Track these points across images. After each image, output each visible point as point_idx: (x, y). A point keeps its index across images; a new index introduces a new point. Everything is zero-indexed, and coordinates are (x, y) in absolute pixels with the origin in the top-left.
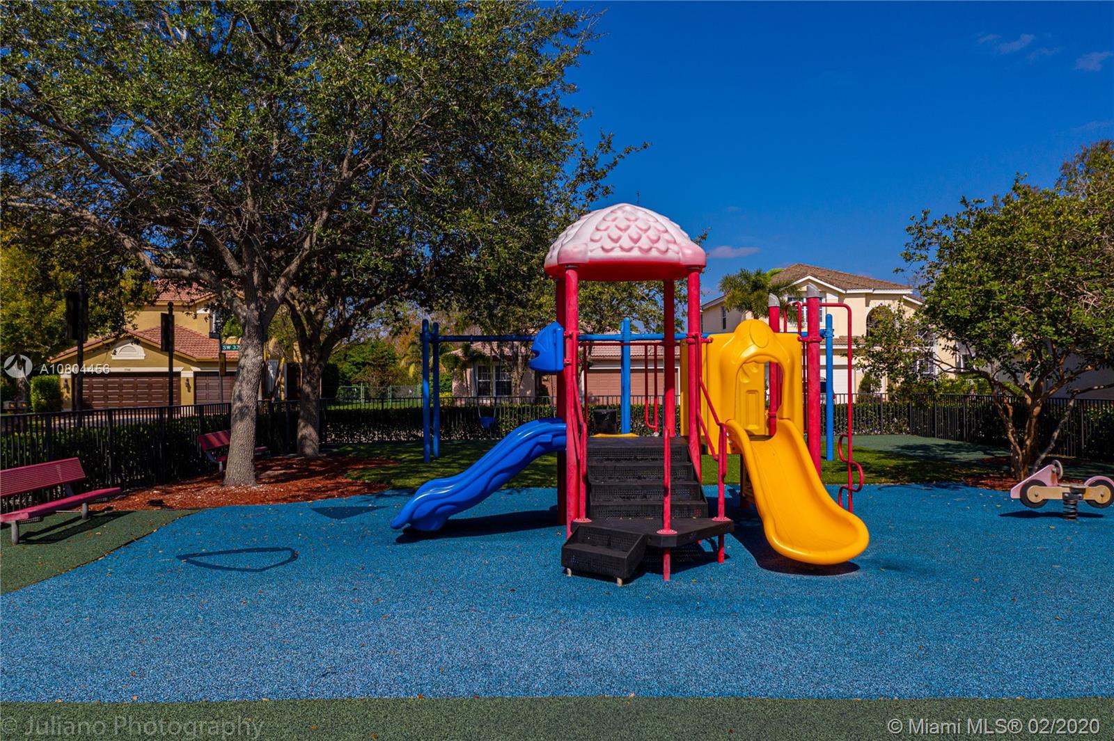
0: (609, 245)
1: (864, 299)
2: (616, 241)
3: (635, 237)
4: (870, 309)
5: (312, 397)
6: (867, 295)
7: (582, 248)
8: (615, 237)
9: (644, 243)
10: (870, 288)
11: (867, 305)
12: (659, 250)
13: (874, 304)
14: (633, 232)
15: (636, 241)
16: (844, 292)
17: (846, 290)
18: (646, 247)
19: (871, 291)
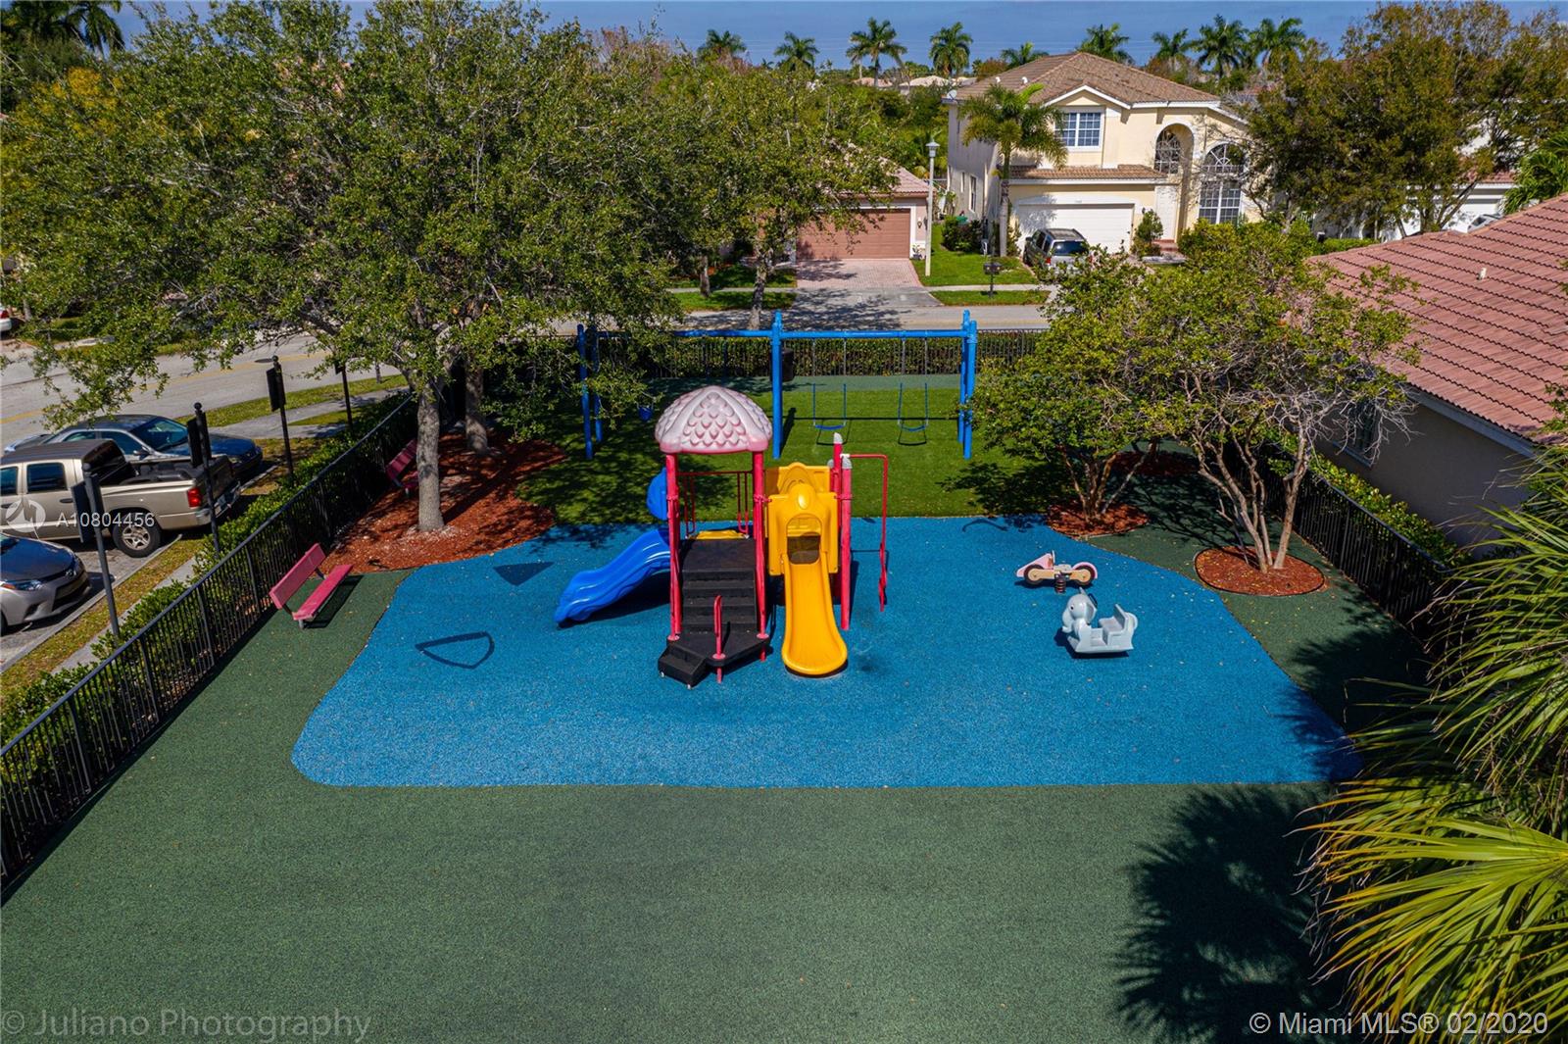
0: (696, 440)
1: (1155, 115)
2: (700, 437)
3: (714, 434)
4: (1161, 127)
5: (476, 395)
6: (1159, 109)
7: (675, 441)
8: (700, 433)
9: (720, 439)
10: (1164, 101)
11: (1159, 121)
12: (731, 443)
13: (1169, 120)
14: (713, 428)
15: (714, 437)
16: (1129, 107)
17: (1131, 104)
18: (721, 442)
19: (1165, 105)
